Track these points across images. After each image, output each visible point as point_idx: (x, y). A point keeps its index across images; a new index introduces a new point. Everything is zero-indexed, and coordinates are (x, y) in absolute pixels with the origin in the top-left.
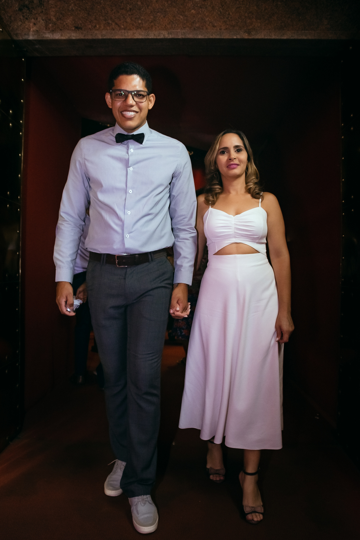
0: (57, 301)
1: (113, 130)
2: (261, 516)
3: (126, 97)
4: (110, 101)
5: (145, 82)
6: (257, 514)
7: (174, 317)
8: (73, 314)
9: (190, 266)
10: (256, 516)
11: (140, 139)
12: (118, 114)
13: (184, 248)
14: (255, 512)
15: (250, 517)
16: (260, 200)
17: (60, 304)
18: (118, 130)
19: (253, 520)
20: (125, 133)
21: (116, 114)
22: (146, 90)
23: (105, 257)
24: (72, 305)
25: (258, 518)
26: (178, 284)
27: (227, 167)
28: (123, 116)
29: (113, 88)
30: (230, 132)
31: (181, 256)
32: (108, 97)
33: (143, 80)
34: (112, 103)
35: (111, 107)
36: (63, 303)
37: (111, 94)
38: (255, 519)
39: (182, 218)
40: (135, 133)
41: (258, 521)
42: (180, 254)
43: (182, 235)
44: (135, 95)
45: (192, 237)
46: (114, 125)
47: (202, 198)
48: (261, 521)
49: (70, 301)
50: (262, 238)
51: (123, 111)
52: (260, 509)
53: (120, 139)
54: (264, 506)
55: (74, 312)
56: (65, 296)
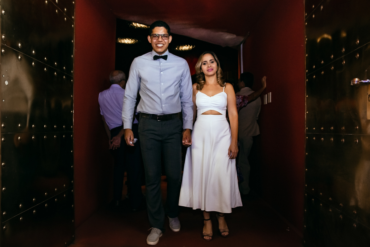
0: (125, 139)
1: (151, 54)
2: (228, 233)
3: (159, 37)
4: (150, 40)
5: (167, 30)
6: (226, 232)
7: (185, 145)
8: (133, 145)
9: (191, 120)
10: (226, 233)
11: (165, 58)
12: (154, 45)
13: (187, 111)
14: (225, 231)
15: (223, 234)
16: (224, 87)
17: (127, 140)
18: (154, 53)
19: (224, 235)
20: (158, 55)
21: (154, 46)
22: (167, 34)
23: (151, 115)
24: (133, 140)
25: (226, 234)
26: (186, 129)
27: (207, 71)
28: (157, 46)
29: (152, 33)
30: (207, 53)
31: (187, 116)
32: (149, 38)
33: (166, 29)
34: (151, 41)
35: (150, 42)
36: (129, 139)
37: (151, 36)
38: (225, 234)
39: (186, 97)
40: (163, 55)
41: (227, 235)
42: (186, 115)
43: (187, 105)
44: (163, 36)
45: (191, 106)
46: (152, 51)
47: (195, 87)
48: (228, 235)
49: (132, 138)
50: (224, 108)
51: (157, 44)
52: (227, 230)
53: (156, 58)
54: (228, 228)
55: (134, 144)
56: (129, 136)
